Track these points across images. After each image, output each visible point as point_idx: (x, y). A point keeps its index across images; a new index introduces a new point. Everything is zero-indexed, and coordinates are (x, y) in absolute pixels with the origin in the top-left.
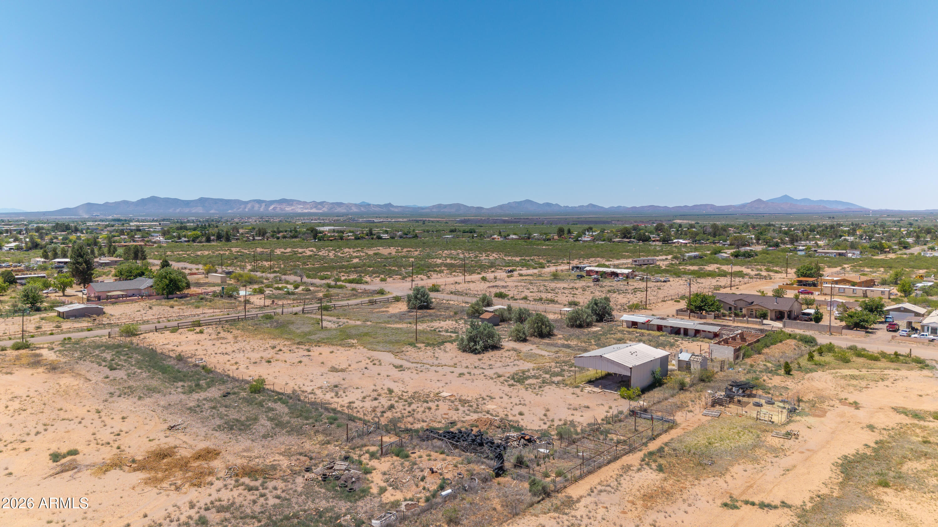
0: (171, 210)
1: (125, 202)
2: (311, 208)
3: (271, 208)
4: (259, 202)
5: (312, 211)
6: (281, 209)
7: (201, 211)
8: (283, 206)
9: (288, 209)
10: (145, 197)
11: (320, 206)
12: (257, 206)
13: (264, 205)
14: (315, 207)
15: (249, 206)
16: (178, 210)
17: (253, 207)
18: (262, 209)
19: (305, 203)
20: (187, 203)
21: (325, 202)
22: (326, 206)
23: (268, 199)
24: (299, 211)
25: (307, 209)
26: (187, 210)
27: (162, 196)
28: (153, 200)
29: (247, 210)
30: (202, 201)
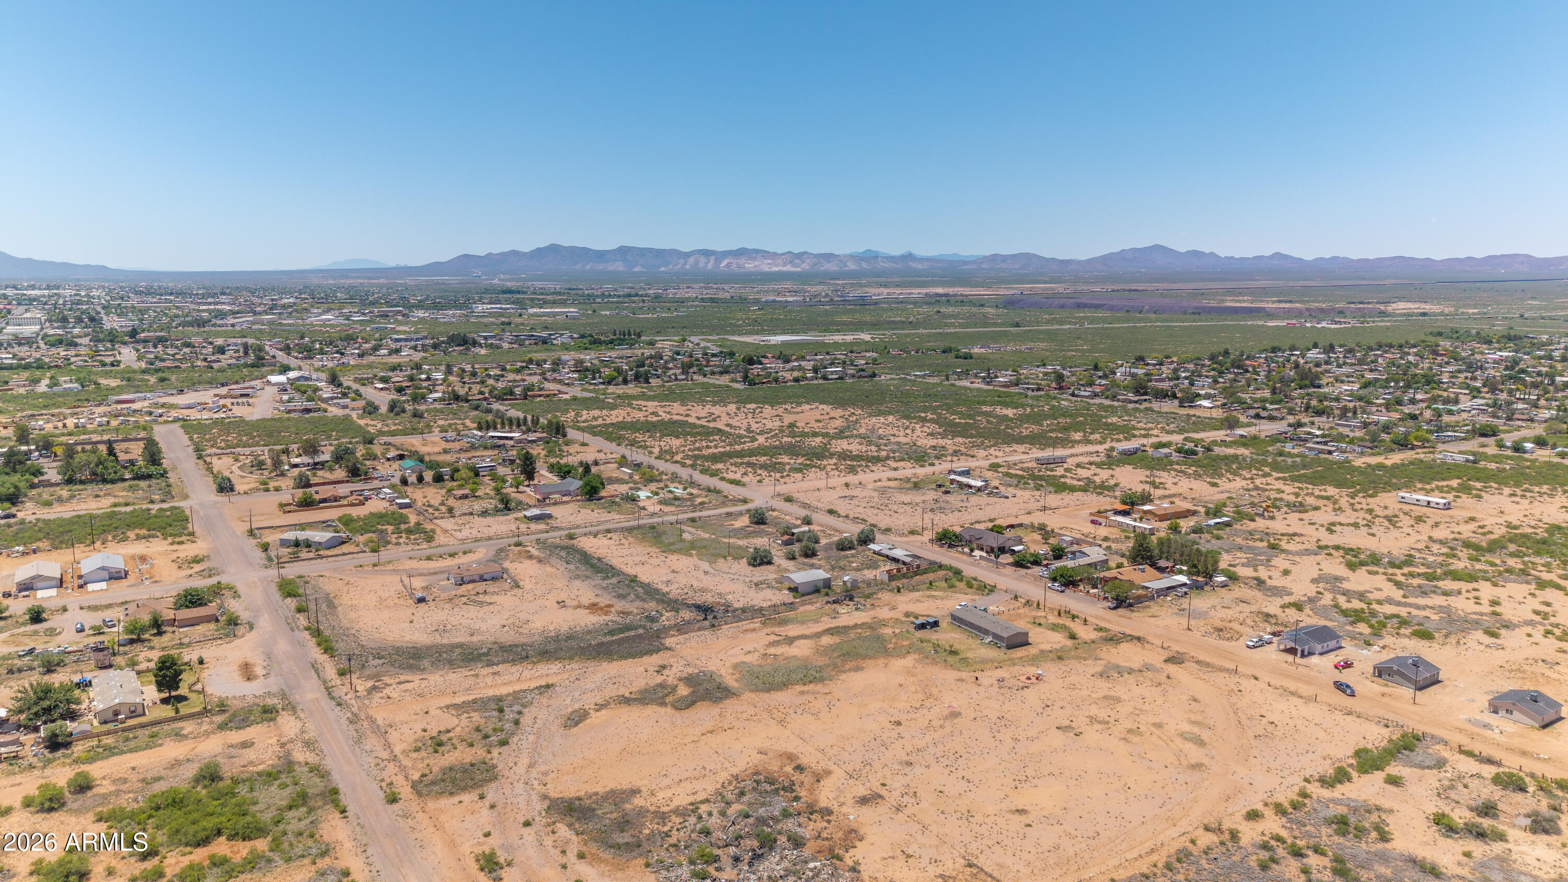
0: (578, 267)
1: (515, 253)
2: (785, 265)
3: (724, 263)
4: (707, 253)
5: (785, 269)
6: (739, 266)
7: (621, 269)
8: (742, 261)
9: (750, 266)
10: (542, 245)
11: (797, 261)
12: (702, 260)
13: (713, 258)
14: (791, 262)
15: (691, 260)
16: (588, 267)
17: (697, 263)
18: (710, 267)
19: (775, 255)
20: (601, 255)
21: (806, 253)
22: (808, 261)
23: (720, 248)
24: (766, 269)
25: (777, 265)
26: (600, 267)
27: (566, 244)
28: (554, 249)
29: (688, 267)
30: (623, 251)
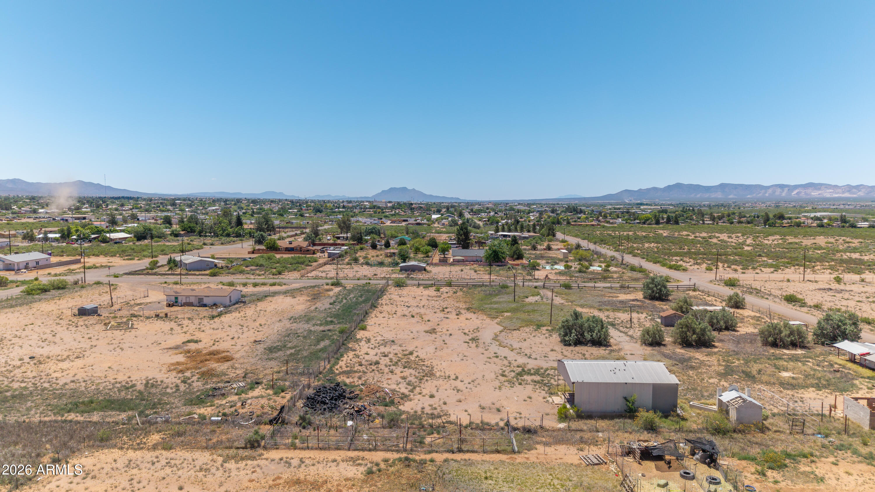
0: (692, 196)
1: (655, 189)
2: (843, 193)
3: (795, 192)
4: (782, 187)
5: (843, 196)
6: (806, 194)
7: (720, 196)
8: (809, 191)
9: (815, 194)
10: (671, 184)
11: (854, 190)
12: (778, 191)
13: (786, 190)
14: (849, 191)
15: (770, 191)
16: (699, 196)
17: (774, 192)
18: (784, 194)
19: (836, 186)
20: (708, 189)
21: (862, 185)
22: (863, 190)
23: (792, 184)
24: (828, 195)
25: (838, 193)
26: (707, 195)
27: (686, 183)
28: (678, 186)
29: (767, 195)
30: (723, 187)
